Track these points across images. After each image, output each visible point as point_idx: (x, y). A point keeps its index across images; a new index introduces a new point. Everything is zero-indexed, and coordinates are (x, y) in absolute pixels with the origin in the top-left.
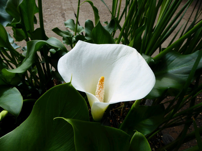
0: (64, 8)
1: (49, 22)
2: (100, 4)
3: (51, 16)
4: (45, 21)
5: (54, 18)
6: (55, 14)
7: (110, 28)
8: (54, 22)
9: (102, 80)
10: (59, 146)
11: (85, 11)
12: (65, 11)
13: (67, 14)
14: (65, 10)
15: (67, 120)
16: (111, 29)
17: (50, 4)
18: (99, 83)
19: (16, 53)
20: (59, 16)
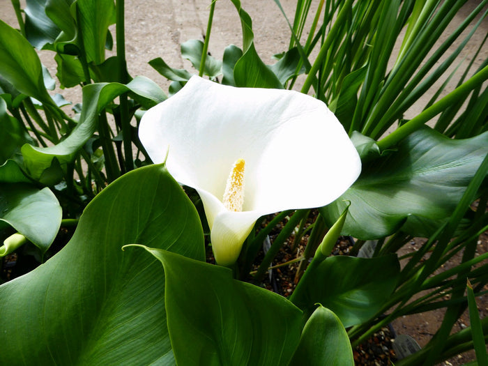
0: (179, 20)
1: (141, 51)
2: (266, 15)
3: (148, 38)
4: (132, 49)
5: (154, 44)
6: (157, 35)
7: (283, 71)
8: (153, 53)
9: (240, 167)
10: (131, 313)
11: (228, 30)
12: (182, 28)
13: (185, 35)
14: (181, 26)
15: (154, 252)
16: (285, 72)
17: (146, 11)
18: (231, 173)
19: (58, 114)
20: (167, 39)
